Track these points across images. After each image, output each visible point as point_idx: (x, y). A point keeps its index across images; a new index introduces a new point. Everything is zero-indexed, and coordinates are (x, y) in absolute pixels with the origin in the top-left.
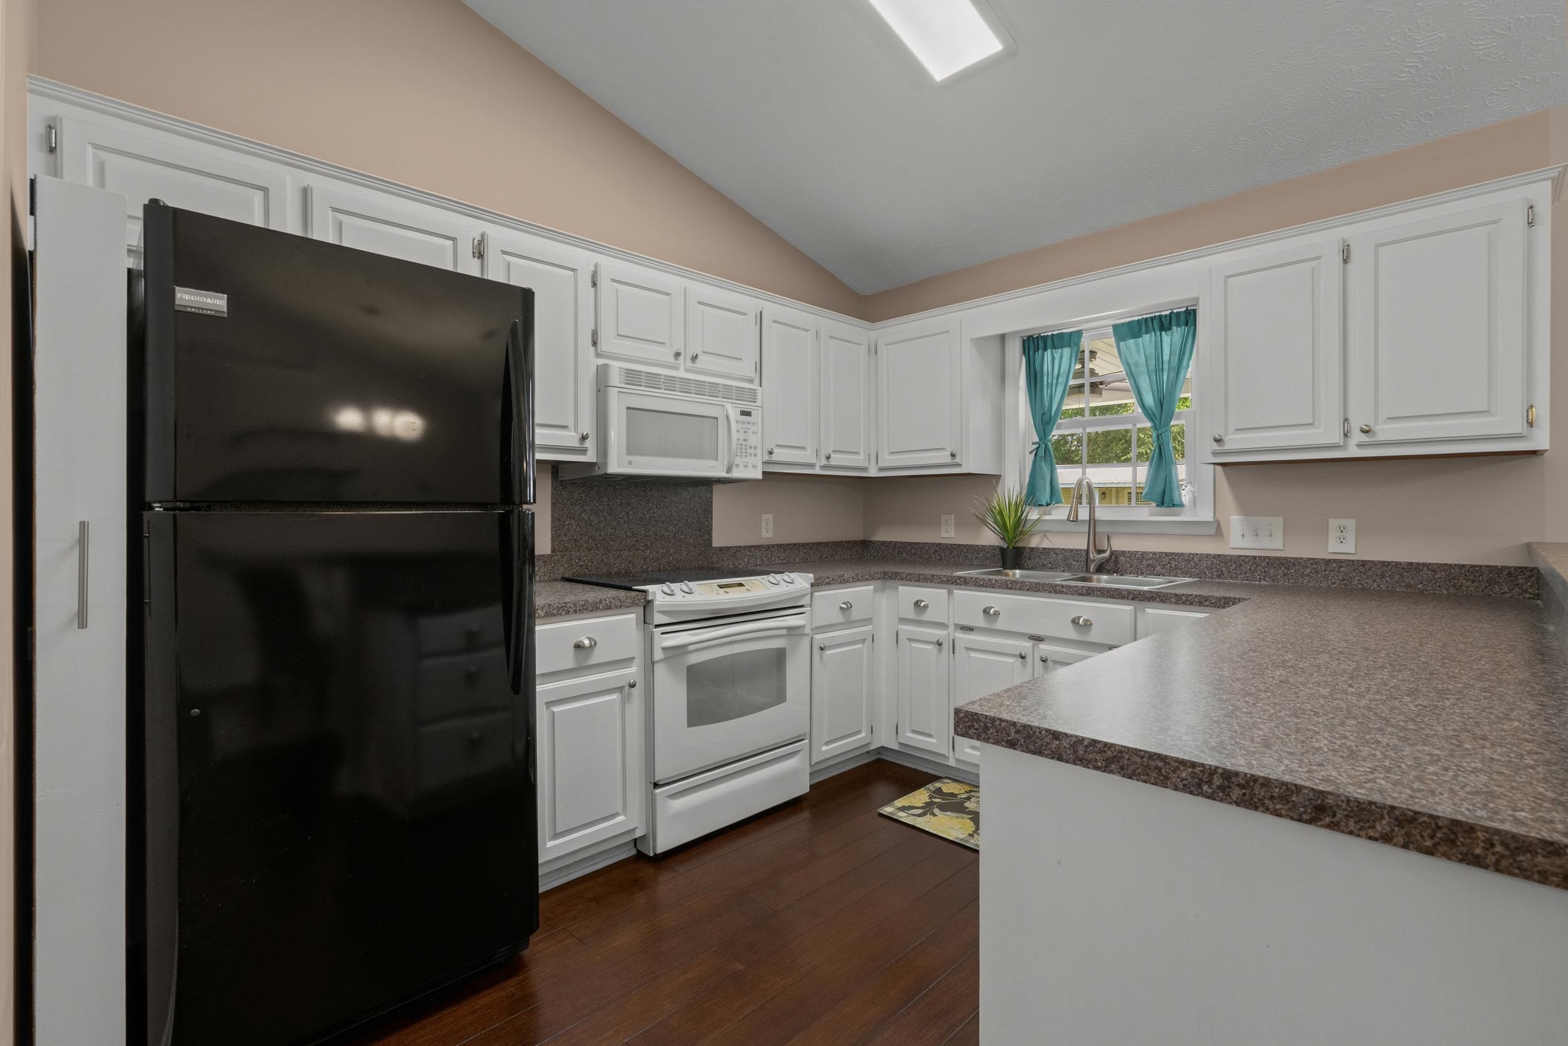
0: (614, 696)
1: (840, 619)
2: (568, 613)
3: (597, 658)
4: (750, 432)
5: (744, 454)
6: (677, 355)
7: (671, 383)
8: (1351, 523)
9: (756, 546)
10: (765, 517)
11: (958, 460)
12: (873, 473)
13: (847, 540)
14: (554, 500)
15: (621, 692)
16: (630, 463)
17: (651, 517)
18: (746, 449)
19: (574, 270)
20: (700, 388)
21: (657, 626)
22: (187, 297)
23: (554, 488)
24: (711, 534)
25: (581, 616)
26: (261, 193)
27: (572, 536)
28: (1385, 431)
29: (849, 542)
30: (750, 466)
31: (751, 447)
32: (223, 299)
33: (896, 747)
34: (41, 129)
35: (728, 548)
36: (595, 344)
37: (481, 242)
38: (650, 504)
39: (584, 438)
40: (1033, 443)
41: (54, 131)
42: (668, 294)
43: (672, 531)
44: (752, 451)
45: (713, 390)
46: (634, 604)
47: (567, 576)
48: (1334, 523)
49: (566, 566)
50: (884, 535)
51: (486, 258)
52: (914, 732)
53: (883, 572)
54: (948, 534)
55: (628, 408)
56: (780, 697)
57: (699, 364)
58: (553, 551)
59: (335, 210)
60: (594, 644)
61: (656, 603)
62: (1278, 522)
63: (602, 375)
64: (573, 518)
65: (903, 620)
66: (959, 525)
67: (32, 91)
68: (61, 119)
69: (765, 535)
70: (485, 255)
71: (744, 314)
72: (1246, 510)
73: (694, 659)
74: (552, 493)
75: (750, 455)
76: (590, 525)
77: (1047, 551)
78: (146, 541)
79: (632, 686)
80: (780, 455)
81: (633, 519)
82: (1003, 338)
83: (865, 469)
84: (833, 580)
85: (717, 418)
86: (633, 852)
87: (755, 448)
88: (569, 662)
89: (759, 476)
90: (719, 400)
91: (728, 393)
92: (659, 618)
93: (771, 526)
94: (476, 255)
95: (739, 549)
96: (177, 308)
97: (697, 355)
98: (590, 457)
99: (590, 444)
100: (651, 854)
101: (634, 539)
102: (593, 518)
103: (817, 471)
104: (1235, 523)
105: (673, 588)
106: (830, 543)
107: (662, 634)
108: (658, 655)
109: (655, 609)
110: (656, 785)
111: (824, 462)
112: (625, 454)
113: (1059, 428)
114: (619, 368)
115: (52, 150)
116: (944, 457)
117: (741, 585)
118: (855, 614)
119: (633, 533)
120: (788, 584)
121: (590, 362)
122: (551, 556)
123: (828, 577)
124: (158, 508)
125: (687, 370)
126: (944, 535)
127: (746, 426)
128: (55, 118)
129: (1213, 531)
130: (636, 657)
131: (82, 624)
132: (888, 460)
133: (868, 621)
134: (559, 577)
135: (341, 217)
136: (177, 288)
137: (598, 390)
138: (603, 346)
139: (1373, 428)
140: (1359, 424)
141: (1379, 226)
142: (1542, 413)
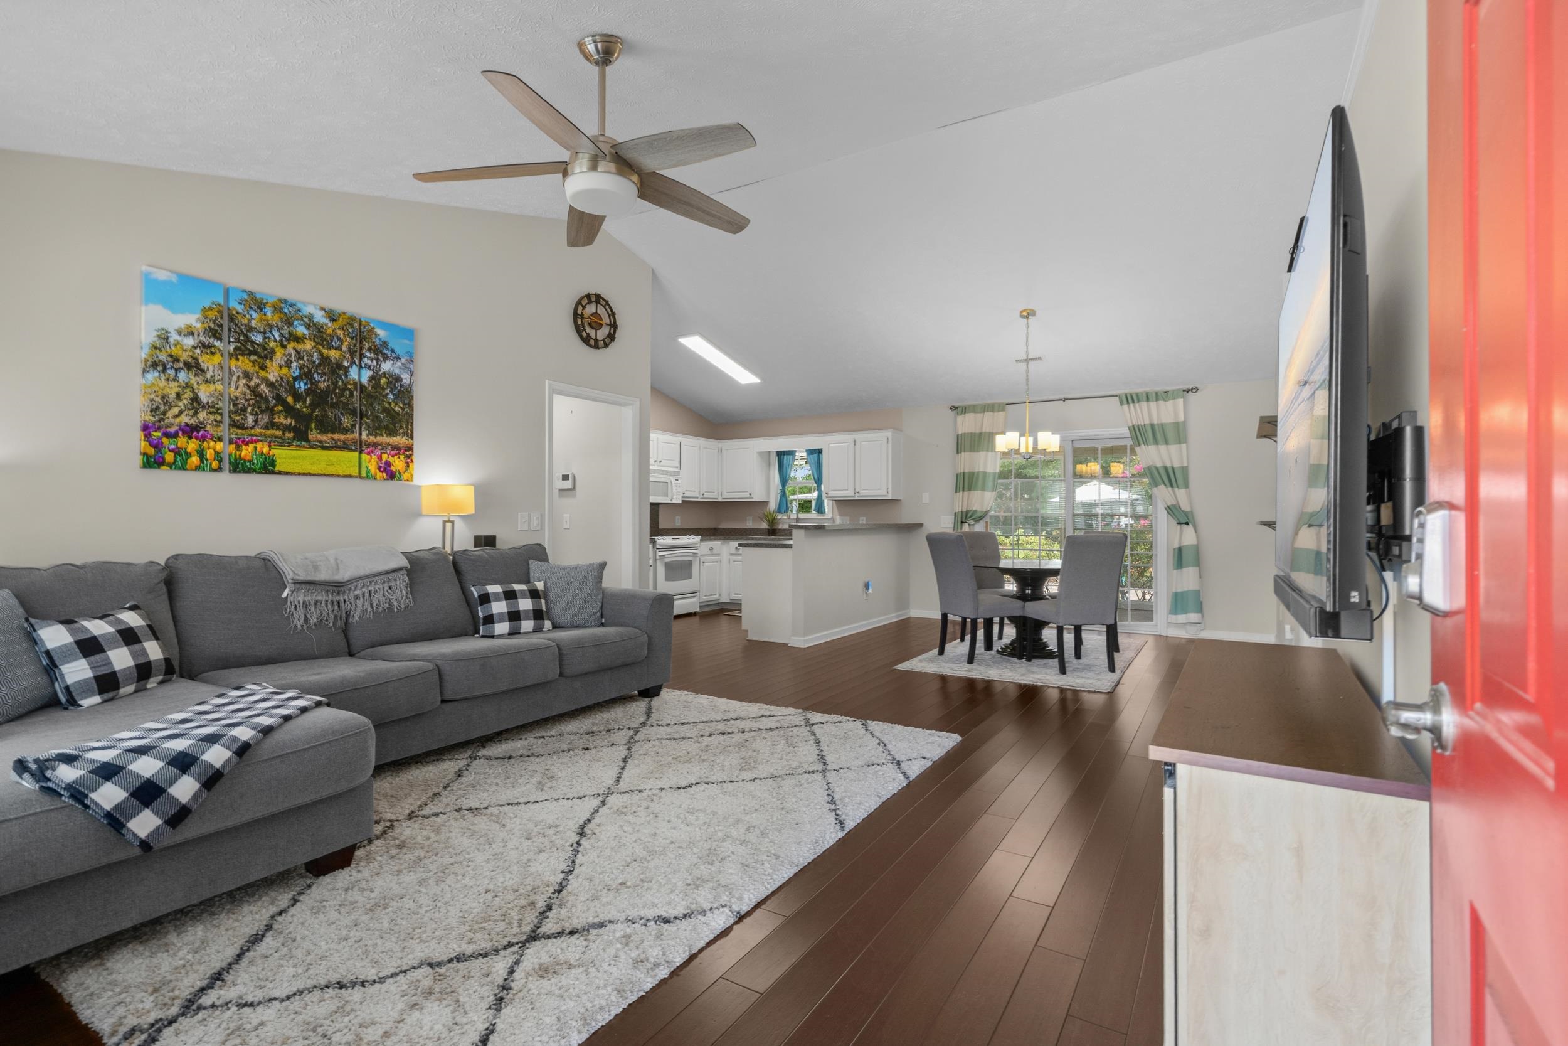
1: (709, 553)
4: (678, 487)
5: (676, 494)
6: (655, 461)
7: (654, 472)
10: (678, 517)
11: (752, 495)
12: (720, 500)
13: (708, 527)
20: (662, 471)
21: (657, 549)
28: (863, 493)
30: (678, 499)
31: (678, 492)
33: (729, 601)
40: (780, 490)
45: (666, 472)
50: (724, 525)
52: (736, 594)
54: (750, 524)
56: (690, 577)
57: (662, 463)
61: (657, 542)
65: (732, 554)
66: (754, 521)
69: (677, 524)
71: (675, 444)
72: (841, 515)
73: (667, 560)
75: (678, 495)
79: (651, 566)
80: (687, 494)
82: (769, 452)
83: (716, 498)
84: (707, 540)
85: (668, 482)
87: (680, 492)
89: (680, 502)
90: (668, 476)
91: (671, 473)
92: (657, 546)
93: (685, 520)
97: (661, 461)
103: (699, 500)
105: (660, 538)
106: (705, 527)
107: (658, 551)
108: (658, 558)
111: (702, 496)
113: (790, 484)
116: (747, 494)
118: (715, 551)
120: (691, 539)
123: (705, 538)
125: (659, 466)
126: (748, 525)
127: (677, 485)
132: (726, 495)
133: (719, 555)
139: (860, 491)
140: (857, 490)
141: (859, 436)
142: (890, 490)
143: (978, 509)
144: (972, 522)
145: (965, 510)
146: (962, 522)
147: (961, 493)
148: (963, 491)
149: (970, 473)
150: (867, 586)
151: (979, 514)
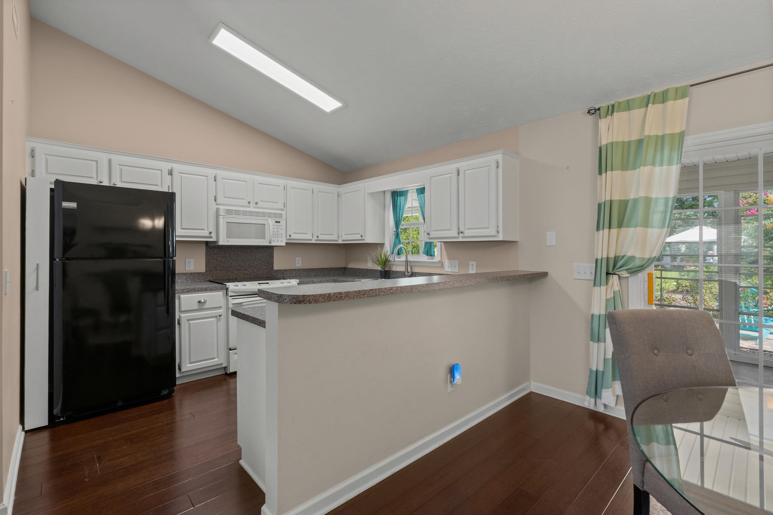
0: (214, 319)
2: (195, 291)
3: (206, 306)
4: (280, 229)
5: (277, 237)
6: (249, 203)
7: (245, 213)
8: (474, 263)
9: (293, 269)
10: (297, 258)
11: (363, 238)
12: (340, 242)
13: (336, 267)
14: (206, 253)
15: (216, 318)
16: (228, 241)
17: (247, 259)
18: (276, 235)
19: (207, 176)
20: (257, 214)
21: (230, 296)
22: (65, 204)
23: (206, 249)
24: (273, 265)
25: (201, 292)
26: (95, 162)
27: (213, 266)
28: (468, 233)
29: (338, 268)
30: (280, 241)
31: (280, 234)
32: (75, 204)
34: (30, 151)
35: (280, 270)
36: (215, 200)
37: (171, 170)
38: (246, 254)
39: (210, 233)
40: (394, 232)
41: (33, 152)
42: (246, 181)
43: (256, 264)
44: (281, 236)
45: (264, 214)
46: (221, 289)
47: (211, 280)
48: (471, 263)
49: (211, 276)
51: (173, 175)
53: (333, 279)
55: (227, 222)
57: (258, 205)
58: (206, 271)
59: (119, 165)
60: (205, 302)
61: (230, 289)
62: (457, 262)
63: (218, 210)
64: (214, 260)
66: (372, 262)
67: (27, 141)
68: (35, 148)
69: (297, 265)
70: (173, 174)
71: (279, 186)
72: (450, 258)
74: (206, 251)
75: (280, 237)
76: (221, 262)
77: (397, 272)
78: (54, 268)
79: (220, 316)
80: (294, 236)
81: (239, 259)
82: (384, 192)
83: (336, 241)
84: (309, 282)
85: (265, 224)
86: (224, 373)
87: (282, 234)
88: (196, 307)
89: (284, 244)
90: (266, 218)
91: (270, 215)
92: (230, 294)
93: (300, 262)
94: (170, 174)
95: (285, 270)
96: (62, 207)
97: (257, 202)
98: (214, 239)
99: (212, 235)
100: (229, 373)
101: (240, 267)
102: (222, 259)
103: (314, 242)
104: (446, 262)
105: (237, 284)
106: (328, 268)
107: (232, 299)
108: (231, 306)
109: (229, 291)
110: (230, 350)
111: (316, 238)
112: (226, 237)
113: (403, 225)
114: (223, 209)
115: (33, 157)
116: (358, 237)
117: (268, 283)
119: (239, 265)
120: (287, 283)
121: (214, 206)
122: (205, 273)
123: (306, 281)
124: (57, 260)
125: (254, 208)
126: (369, 266)
127: (278, 227)
128: (34, 148)
129: (440, 265)
130: (222, 306)
131: (37, 289)
134: (208, 280)
135: (121, 167)
136: (63, 202)
137: (217, 216)
138: (219, 201)
139: (463, 231)
140: (461, 230)
141: (463, 164)
142: (501, 229)
143: (637, 255)
144: (625, 274)
145: (612, 255)
146: (608, 274)
147: (606, 230)
148: (610, 227)
149: (620, 201)
150: (452, 371)
151: (637, 263)
